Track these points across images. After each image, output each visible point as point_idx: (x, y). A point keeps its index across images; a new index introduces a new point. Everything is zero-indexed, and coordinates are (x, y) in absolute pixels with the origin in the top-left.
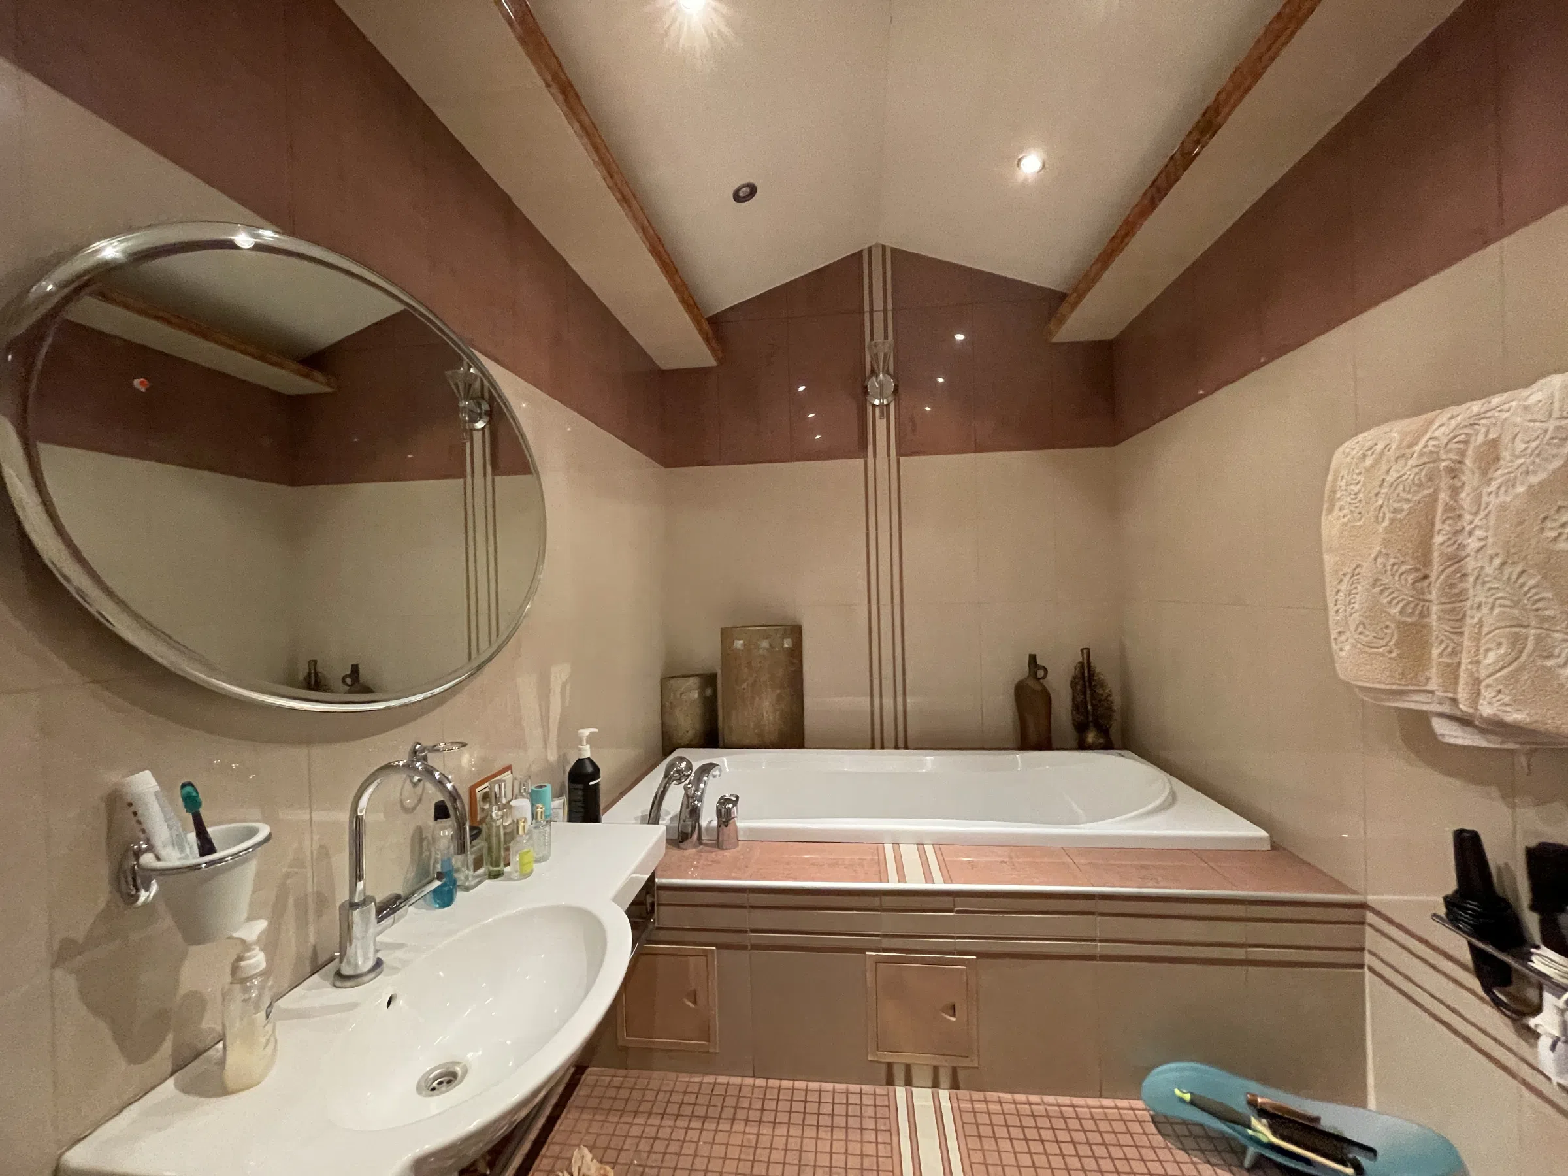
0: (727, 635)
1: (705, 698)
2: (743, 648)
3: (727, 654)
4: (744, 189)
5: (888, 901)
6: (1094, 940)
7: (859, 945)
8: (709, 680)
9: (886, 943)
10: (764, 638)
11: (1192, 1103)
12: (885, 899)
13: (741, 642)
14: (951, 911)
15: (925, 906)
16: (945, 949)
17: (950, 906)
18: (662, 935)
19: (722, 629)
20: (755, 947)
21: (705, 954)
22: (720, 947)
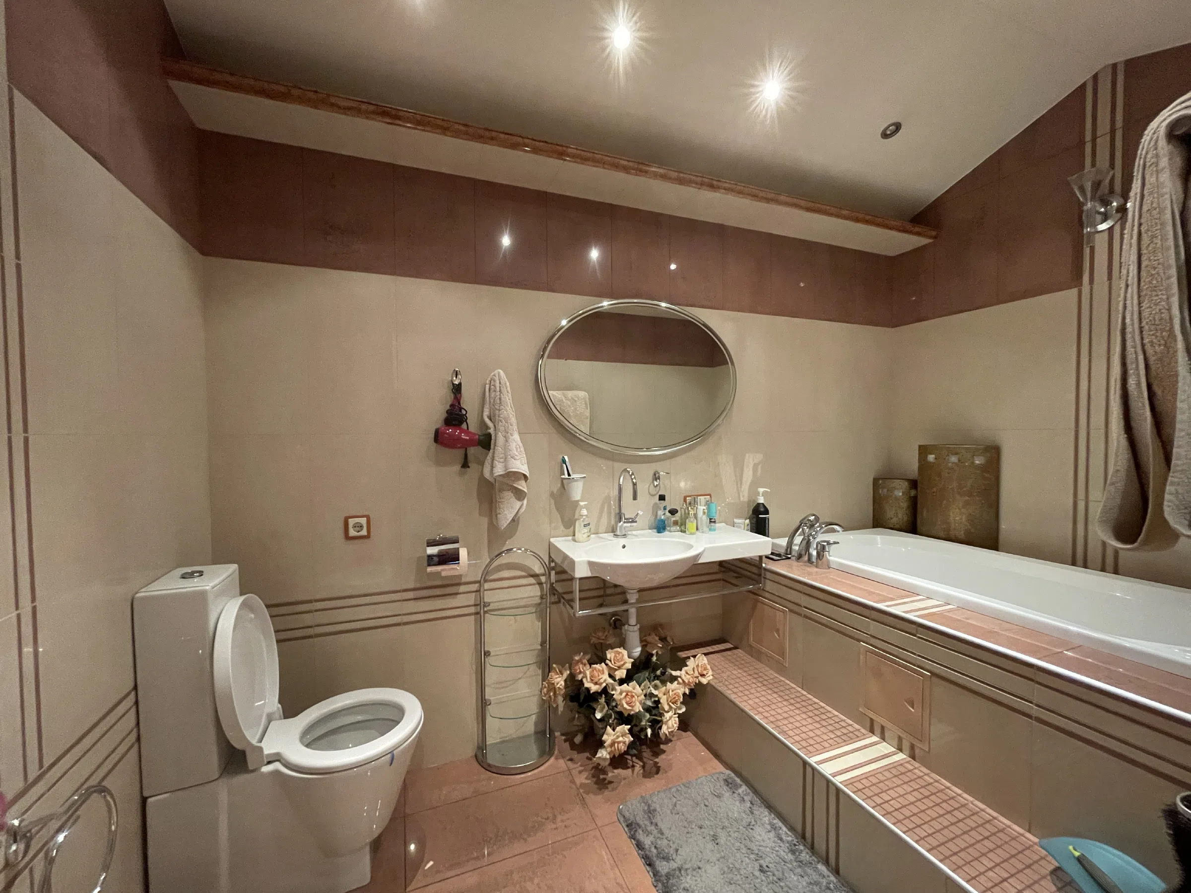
0: (924, 450)
1: (910, 497)
2: (934, 461)
3: (923, 464)
4: (891, 128)
5: (875, 615)
6: (1031, 703)
7: (860, 638)
8: (914, 484)
9: (873, 641)
10: (952, 454)
11: (1079, 860)
12: (873, 612)
13: (933, 456)
14: (915, 636)
15: (898, 626)
16: (909, 659)
17: (914, 632)
18: (767, 595)
19: (920, 447)
20: (806, 617)
21: (784, 612)
22: (790, 611)
